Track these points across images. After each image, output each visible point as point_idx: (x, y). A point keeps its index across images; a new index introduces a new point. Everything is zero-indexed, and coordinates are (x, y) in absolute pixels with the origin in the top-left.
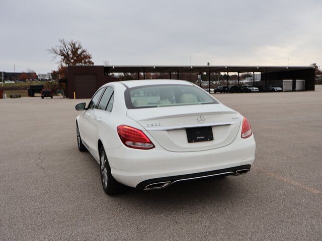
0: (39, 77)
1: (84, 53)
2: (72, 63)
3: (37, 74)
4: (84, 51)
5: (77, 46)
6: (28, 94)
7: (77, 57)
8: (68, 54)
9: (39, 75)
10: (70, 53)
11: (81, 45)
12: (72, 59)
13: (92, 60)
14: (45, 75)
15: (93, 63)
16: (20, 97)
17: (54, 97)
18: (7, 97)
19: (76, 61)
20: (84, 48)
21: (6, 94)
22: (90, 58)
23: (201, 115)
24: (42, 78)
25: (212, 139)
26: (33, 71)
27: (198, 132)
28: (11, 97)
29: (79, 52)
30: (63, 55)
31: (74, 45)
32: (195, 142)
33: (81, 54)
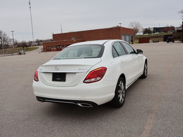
3: (175, 27)
6: (163, 40)
16: (158, 41)
17: (175, 42)
18: (152, 42)
21: (151, 41)
24: (177, 29)
28: (154, 42)
32: (55, 81)
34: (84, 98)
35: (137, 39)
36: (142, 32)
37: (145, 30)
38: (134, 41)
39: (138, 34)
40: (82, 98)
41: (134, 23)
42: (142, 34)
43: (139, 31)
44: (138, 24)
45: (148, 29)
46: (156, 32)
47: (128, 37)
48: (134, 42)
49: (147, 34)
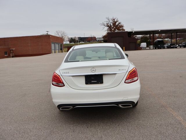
0: (97, 39)
1: (120, 24)
2: (113, 30)
3: (96, 38)
4: (120, 23)
5: (116, 20)
7: (116, 27)
8: (110, 25)
9: (97, 38)
10: (112, 25)
11: (118, 19)
12: (113, 28)
13: (124, 28)
14: (100, 38)
15: (124, 30)
19: (115, 29)
20: (119, 21)
22: (123, 27)
23: (93, 67)
24: (98, 39)
25: (102, 82)
26: (94, 36)
27: (92, 78)
29: (117, 24)
30: (108, 26)
31: (114, 20)
32: (90, 84)
33: (118, 25)
34: (127, 98)
35: (65, 47)
36: (68, 41)
37: (71, 39)
38: (63, 49)
39: (64, 43)
40: (124, 98)
41: (60, 32)
42: (68, 43)
43: (65, 40)
44: (63, 33)
45: (73, 39)
46: (81, 41)
47: (57, 45)
48: (63, 51)
49: (73, 43)
